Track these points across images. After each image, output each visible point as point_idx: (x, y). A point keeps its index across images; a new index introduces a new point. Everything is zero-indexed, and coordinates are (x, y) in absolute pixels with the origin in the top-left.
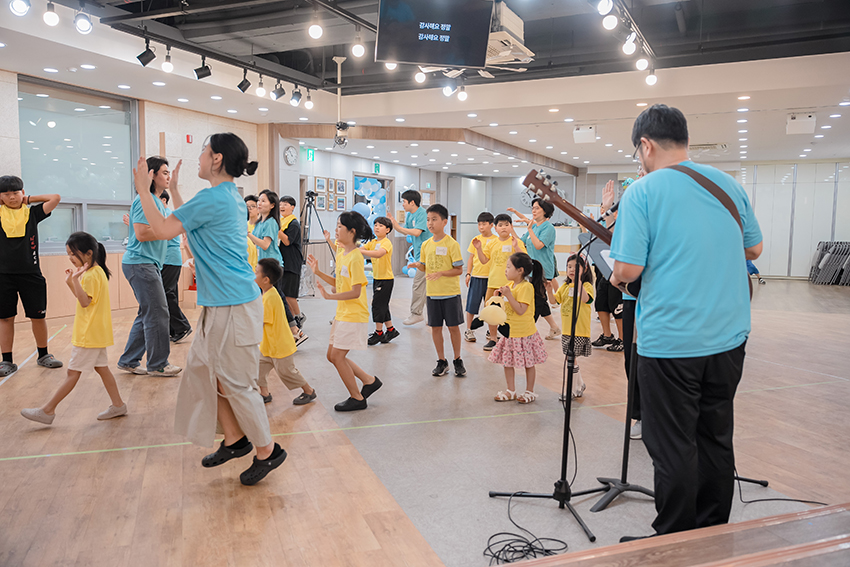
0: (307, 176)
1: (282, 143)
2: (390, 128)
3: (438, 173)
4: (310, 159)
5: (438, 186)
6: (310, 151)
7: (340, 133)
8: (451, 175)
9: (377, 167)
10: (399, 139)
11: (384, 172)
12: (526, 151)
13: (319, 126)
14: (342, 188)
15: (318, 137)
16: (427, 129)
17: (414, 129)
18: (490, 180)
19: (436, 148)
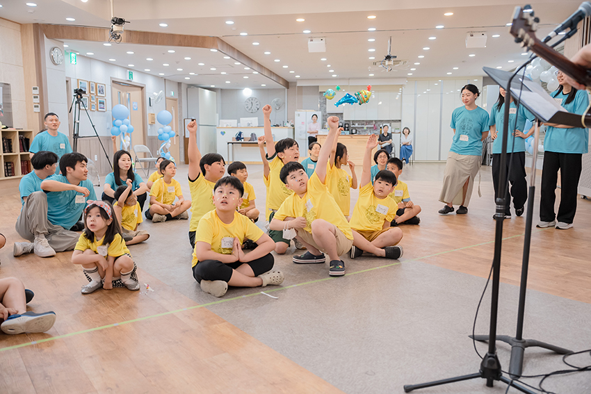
0: (70, 78)
1: (48, 43)
2: (152, 33)
3: (179, 84)
4: (73, 62)
5: (180, 94)
6: (73, 55)
7: (115, 28)
8: (190, 86)
9: (131, 75)
10: (160, 44)
11: (136, 79)
12: (258, 63)
13: (84, 28)
14: (101, 91)
15: (84, 39)
16: (185, 37)
17: (172, 36)
18: (219, 91)
19: (189, 55)
